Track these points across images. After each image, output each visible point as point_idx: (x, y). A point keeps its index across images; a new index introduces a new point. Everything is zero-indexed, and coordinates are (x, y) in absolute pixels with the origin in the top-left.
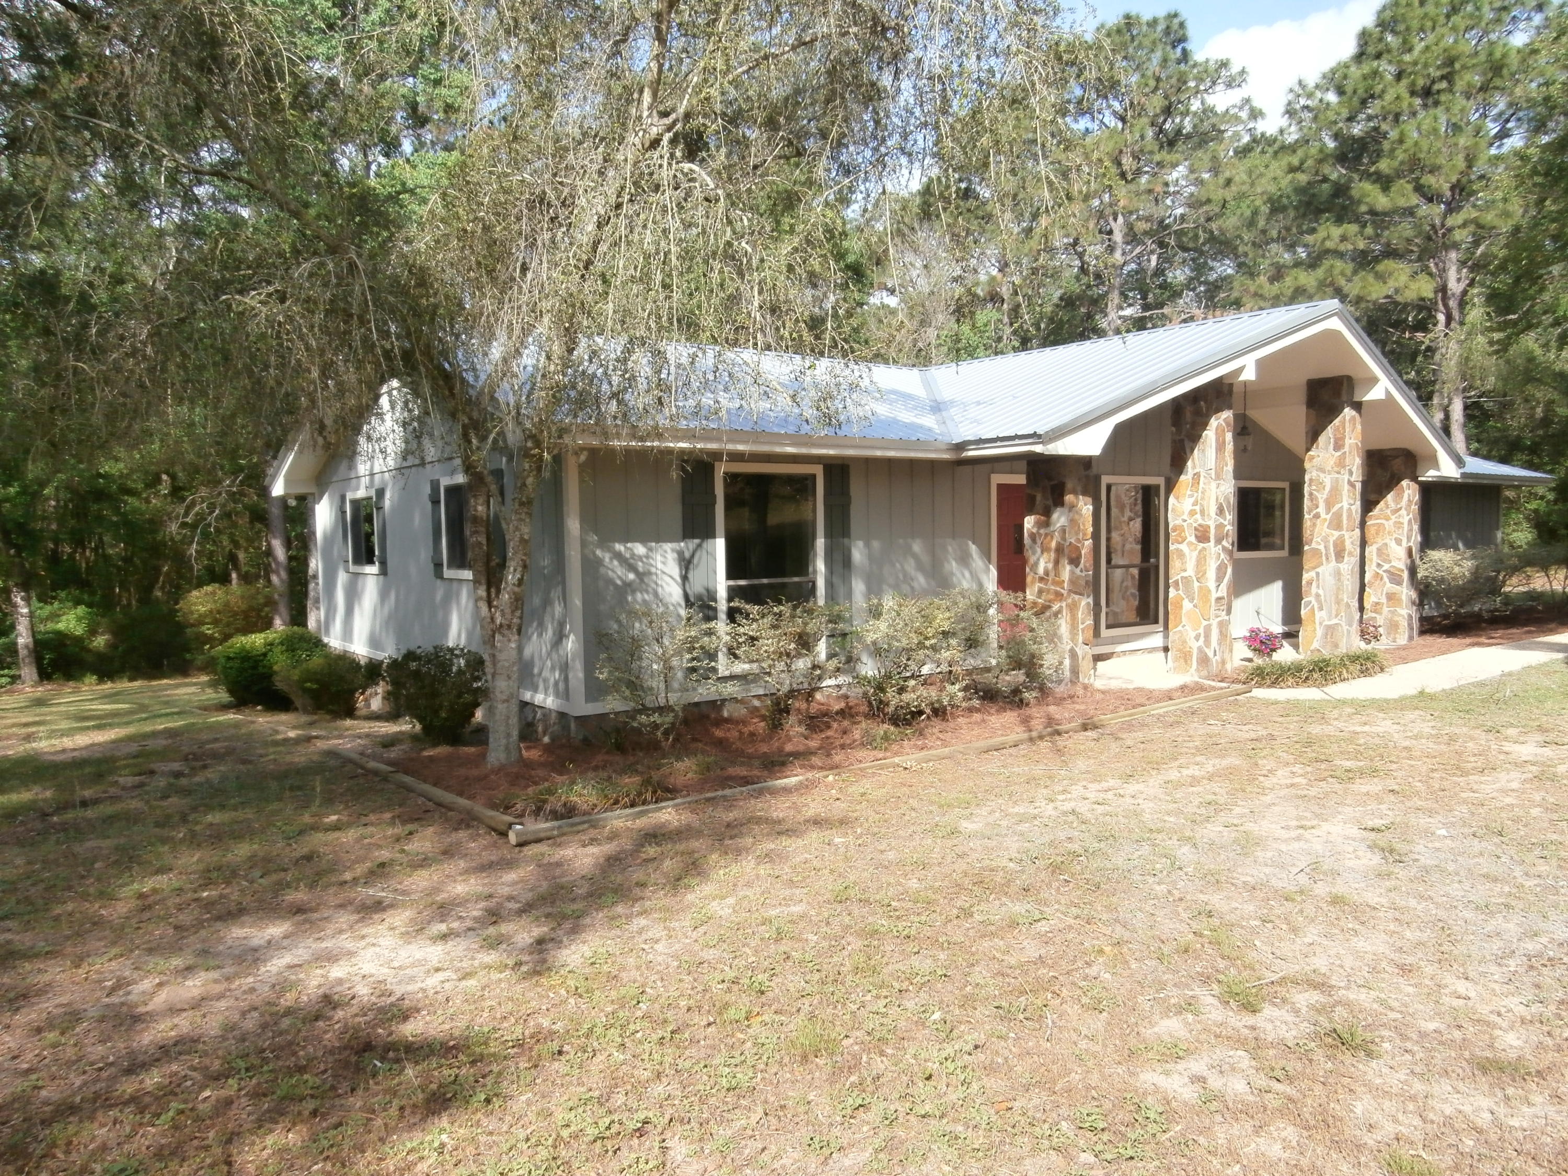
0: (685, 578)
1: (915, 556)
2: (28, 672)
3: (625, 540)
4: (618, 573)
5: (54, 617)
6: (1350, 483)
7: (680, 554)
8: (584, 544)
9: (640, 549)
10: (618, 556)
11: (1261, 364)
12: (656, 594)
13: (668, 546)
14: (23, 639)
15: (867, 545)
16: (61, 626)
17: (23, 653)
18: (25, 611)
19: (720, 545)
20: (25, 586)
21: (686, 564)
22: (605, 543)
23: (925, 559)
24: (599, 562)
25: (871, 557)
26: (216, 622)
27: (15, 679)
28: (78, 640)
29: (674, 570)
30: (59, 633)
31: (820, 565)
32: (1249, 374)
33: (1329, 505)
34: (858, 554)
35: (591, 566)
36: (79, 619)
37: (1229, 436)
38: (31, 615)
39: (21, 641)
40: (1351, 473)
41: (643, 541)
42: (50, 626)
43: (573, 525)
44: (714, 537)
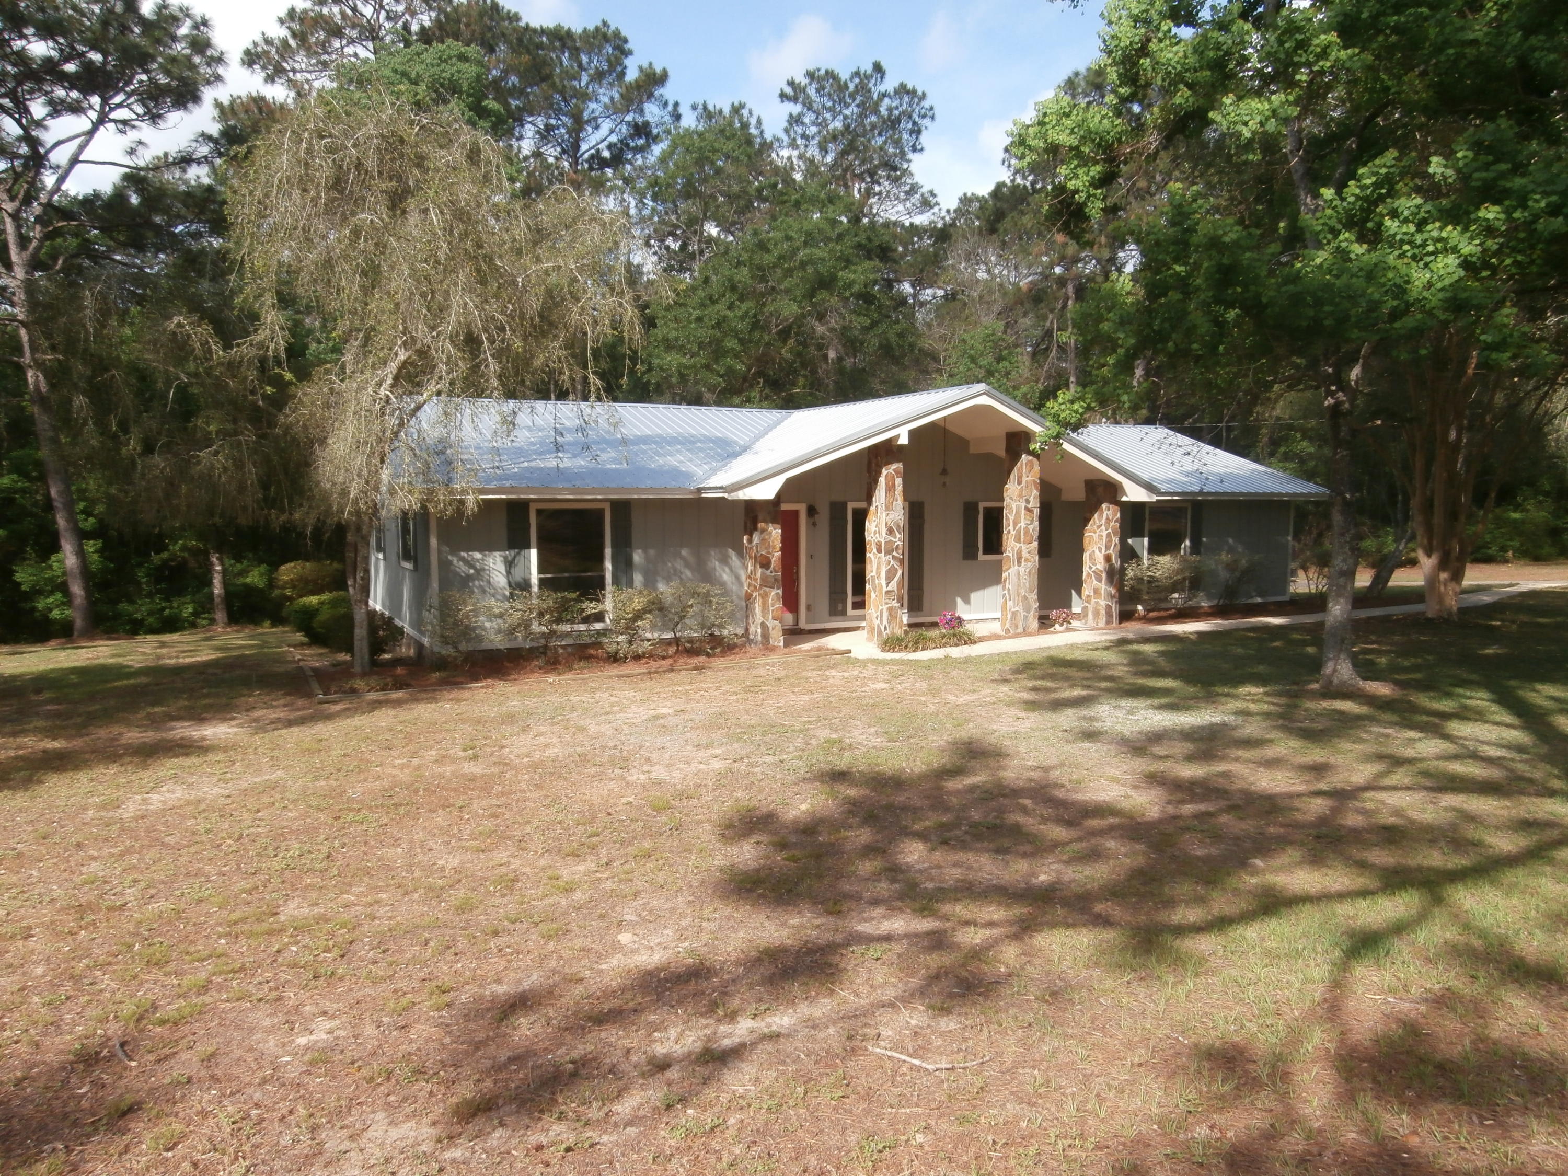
0: (509, 573)
1: (682, 558)
2: (220, 615)
3: (468, 550)
4: (462, 568)
5: (243, 573)
6: (1027, 509)
7: (505, 558)
8: (439, 552)
9: (478, 555)
10: (463, 559)
11: (912, 433)
12: (489, 582)
13: (497, 554)
14: (218, 589)
15: (645, 550)
16: (248, 580)
17: (217, 600)
18: (218, 568)
19: (534, 553)
20: (219, 550)
21: (510, 564)
22: (455, 550)
23: (692, 560)
24: (451, 563)
25: (647, 559)
26: (294, 587)
27: (213, 621)
28: (261, 591)
29: (502, 568)
30: (246, 585)
31: (608, 565)
32: (904, 440)
33: (1015, 524)
34: (637, 557)
35: (445, 565)
36: (261, 575)
37: (899, 481)
38: (224, 572)
39: (216, 591)
40: (1028, 502)
41: (480, 550)
42: (241, 580)
43: (433, 542)
44: (528, 547)
